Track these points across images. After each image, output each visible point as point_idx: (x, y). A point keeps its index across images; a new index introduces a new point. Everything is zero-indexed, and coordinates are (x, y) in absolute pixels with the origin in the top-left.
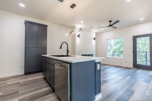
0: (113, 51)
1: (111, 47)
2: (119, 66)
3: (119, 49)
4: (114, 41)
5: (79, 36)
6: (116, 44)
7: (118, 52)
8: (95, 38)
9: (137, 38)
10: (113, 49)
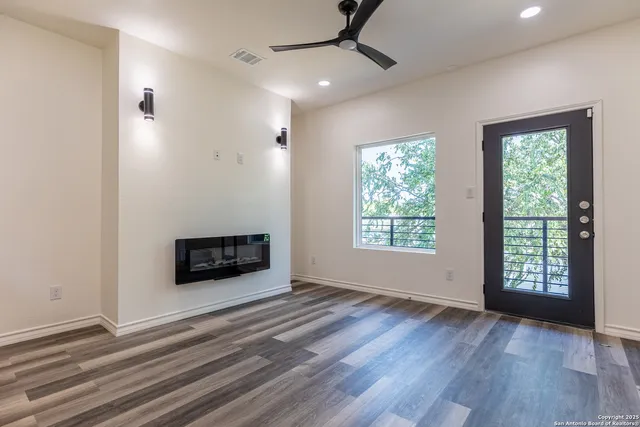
0: (402, 214)
1: (392, 194)
2: (414, 298)
3: (426, 203)
4: (404, 166)
5: (147, 105)
6: (412, 180)
7: (420, 218)
8: (284, 133)
9: (504, 139)
10: (401, 202)
